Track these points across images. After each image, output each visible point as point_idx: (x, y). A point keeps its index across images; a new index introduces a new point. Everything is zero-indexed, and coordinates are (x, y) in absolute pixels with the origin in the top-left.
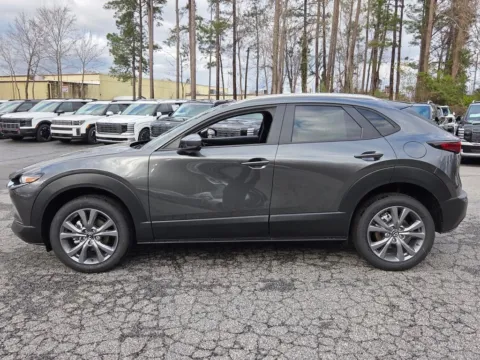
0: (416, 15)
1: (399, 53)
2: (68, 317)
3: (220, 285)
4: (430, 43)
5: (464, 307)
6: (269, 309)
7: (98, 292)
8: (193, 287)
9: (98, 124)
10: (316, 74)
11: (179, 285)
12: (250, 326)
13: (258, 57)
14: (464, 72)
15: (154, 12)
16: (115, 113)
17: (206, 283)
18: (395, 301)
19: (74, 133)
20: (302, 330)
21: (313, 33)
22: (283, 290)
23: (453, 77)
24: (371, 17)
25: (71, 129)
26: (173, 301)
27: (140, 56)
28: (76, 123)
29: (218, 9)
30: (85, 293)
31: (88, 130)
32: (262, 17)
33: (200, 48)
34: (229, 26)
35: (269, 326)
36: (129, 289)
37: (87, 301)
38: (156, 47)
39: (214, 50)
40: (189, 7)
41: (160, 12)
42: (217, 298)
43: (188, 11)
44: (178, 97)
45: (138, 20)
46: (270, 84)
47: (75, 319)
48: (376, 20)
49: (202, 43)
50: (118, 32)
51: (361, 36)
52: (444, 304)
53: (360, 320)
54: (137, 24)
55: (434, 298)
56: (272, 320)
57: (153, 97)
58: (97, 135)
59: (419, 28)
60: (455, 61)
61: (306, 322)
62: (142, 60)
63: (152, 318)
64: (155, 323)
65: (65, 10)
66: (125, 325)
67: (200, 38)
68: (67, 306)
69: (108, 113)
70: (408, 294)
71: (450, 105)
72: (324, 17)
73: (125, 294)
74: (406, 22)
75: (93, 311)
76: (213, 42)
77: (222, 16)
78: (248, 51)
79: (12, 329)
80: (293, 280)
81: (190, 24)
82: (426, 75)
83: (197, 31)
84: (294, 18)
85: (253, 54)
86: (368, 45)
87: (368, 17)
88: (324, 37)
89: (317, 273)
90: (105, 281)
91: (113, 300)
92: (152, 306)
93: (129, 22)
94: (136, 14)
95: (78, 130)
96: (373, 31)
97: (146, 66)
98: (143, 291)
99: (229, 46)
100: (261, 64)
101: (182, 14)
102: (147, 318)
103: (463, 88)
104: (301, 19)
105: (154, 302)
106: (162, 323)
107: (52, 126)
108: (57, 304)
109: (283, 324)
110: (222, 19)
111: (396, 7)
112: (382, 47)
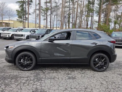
0: (97, 9)
1: (93, 18)
2: (17, 86)
3: (56, 78)
4: (101, 16)
5: (119, 83)
6: (71, 84)
7: (23, 80)
8: (49, 78)
9: (15, 34)
10: (72, 23)
11: (45, 78)
12: (66, 89)
13: (57, 18)
14: (109, 24)
15: (29, 5)
16: (19, 31)
17: (52, 77)
18: (102, 82)
19: (8, 36)
20: (80, 90)
21: (71, 12)
22: (73, 79)
23: (107, 25)
24: (86, 9)
25: (7, 35)
26: (45, 82)
27: (25, 16)
28: (8, 34)
29: (47, 5)
30: (20, 80)
31: (11, 36)
32: (58, 7)
33: (42, 15)
34: (49, 9)
35: (71, 89)
36: (32, 79)
37: (21, 82)
38: (30, 14)
39: (45, 15)
40: (39, 4)
41: (31, 5)
42: (56, 81)
43: (39, 5)
44: (35, 28)
45: (25, 7)
46: (60, 25)
47: (19, 87)
48: (87, 10)
49: (42, 13)
50: (19, 9)
51: (84, 14)
52: (114, 83)
53: (94, 87)
54: (25, 8)
55: (112, 81)
56: (72, 87)
57: (28, 27)
58: (14, 37)
59: (98, 12)
60: (107, 21)
61: (81, 87)
62: (26, 17)
63: (40, 86)
64: (41, 88)
65: (5, 3)
66: (33, 89)
67: (42, 12)
68: (16, 83)
69: (17, 31)
70: (105, 80)
71: (106, 32)
72: (74, 8)
73: (31, 80)
74: (95, 11)
75: (23, 85)
76: (45, 13)
77: (48, 6)
78: (54, 16)
79: (2, 90)
80: (75, 77)
81: (39, 8)
82: (100, 24)
83: (41, 10)
84: (66, 8)
85: (56, 17)
86: (85, 16)
87: (85, 9)
88: (74, 13)
89: (81, 75)
90: (25, 76)
91: (28, 82)
92: (39, 83)
93: (22, 7)
94: (25, 5)
95: (9, 36)
96: (87, 13)
97: (27, 19)
98: (36, 79)
99: (49, 15)
100: (58, 20)
101: (37, 5)
102: (38, 86)
103: (109, 28)
104: (68, 9)
105: (39, 82)
106: (43, 88)
107: (1, 34)
108: (13, 83)
109: (75, 88)
110: (48, 7)
111: (92, 7)
112: (89, 17)
